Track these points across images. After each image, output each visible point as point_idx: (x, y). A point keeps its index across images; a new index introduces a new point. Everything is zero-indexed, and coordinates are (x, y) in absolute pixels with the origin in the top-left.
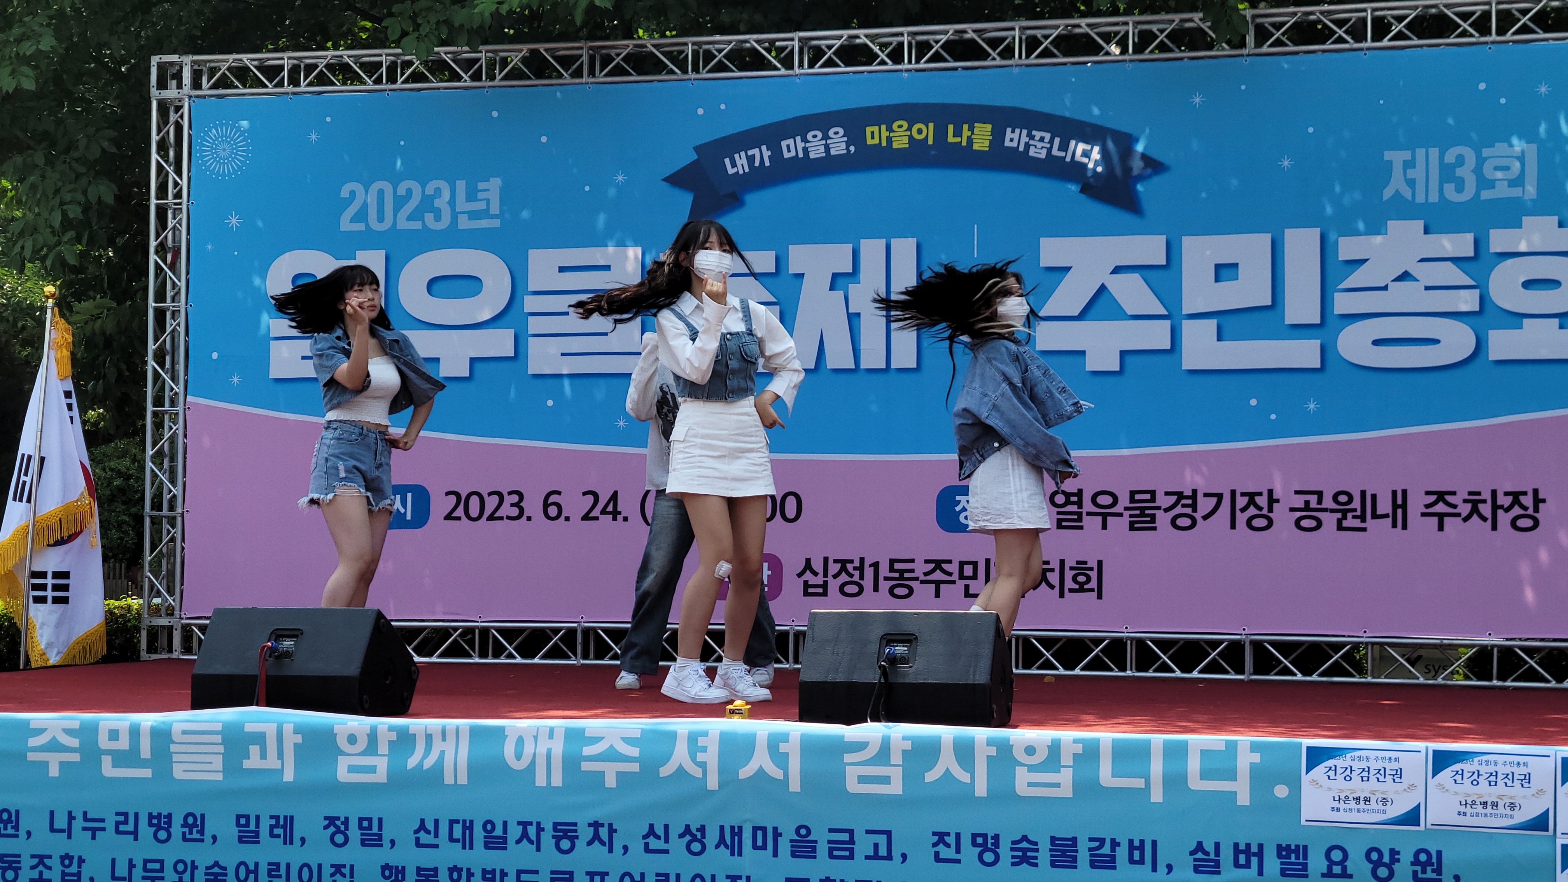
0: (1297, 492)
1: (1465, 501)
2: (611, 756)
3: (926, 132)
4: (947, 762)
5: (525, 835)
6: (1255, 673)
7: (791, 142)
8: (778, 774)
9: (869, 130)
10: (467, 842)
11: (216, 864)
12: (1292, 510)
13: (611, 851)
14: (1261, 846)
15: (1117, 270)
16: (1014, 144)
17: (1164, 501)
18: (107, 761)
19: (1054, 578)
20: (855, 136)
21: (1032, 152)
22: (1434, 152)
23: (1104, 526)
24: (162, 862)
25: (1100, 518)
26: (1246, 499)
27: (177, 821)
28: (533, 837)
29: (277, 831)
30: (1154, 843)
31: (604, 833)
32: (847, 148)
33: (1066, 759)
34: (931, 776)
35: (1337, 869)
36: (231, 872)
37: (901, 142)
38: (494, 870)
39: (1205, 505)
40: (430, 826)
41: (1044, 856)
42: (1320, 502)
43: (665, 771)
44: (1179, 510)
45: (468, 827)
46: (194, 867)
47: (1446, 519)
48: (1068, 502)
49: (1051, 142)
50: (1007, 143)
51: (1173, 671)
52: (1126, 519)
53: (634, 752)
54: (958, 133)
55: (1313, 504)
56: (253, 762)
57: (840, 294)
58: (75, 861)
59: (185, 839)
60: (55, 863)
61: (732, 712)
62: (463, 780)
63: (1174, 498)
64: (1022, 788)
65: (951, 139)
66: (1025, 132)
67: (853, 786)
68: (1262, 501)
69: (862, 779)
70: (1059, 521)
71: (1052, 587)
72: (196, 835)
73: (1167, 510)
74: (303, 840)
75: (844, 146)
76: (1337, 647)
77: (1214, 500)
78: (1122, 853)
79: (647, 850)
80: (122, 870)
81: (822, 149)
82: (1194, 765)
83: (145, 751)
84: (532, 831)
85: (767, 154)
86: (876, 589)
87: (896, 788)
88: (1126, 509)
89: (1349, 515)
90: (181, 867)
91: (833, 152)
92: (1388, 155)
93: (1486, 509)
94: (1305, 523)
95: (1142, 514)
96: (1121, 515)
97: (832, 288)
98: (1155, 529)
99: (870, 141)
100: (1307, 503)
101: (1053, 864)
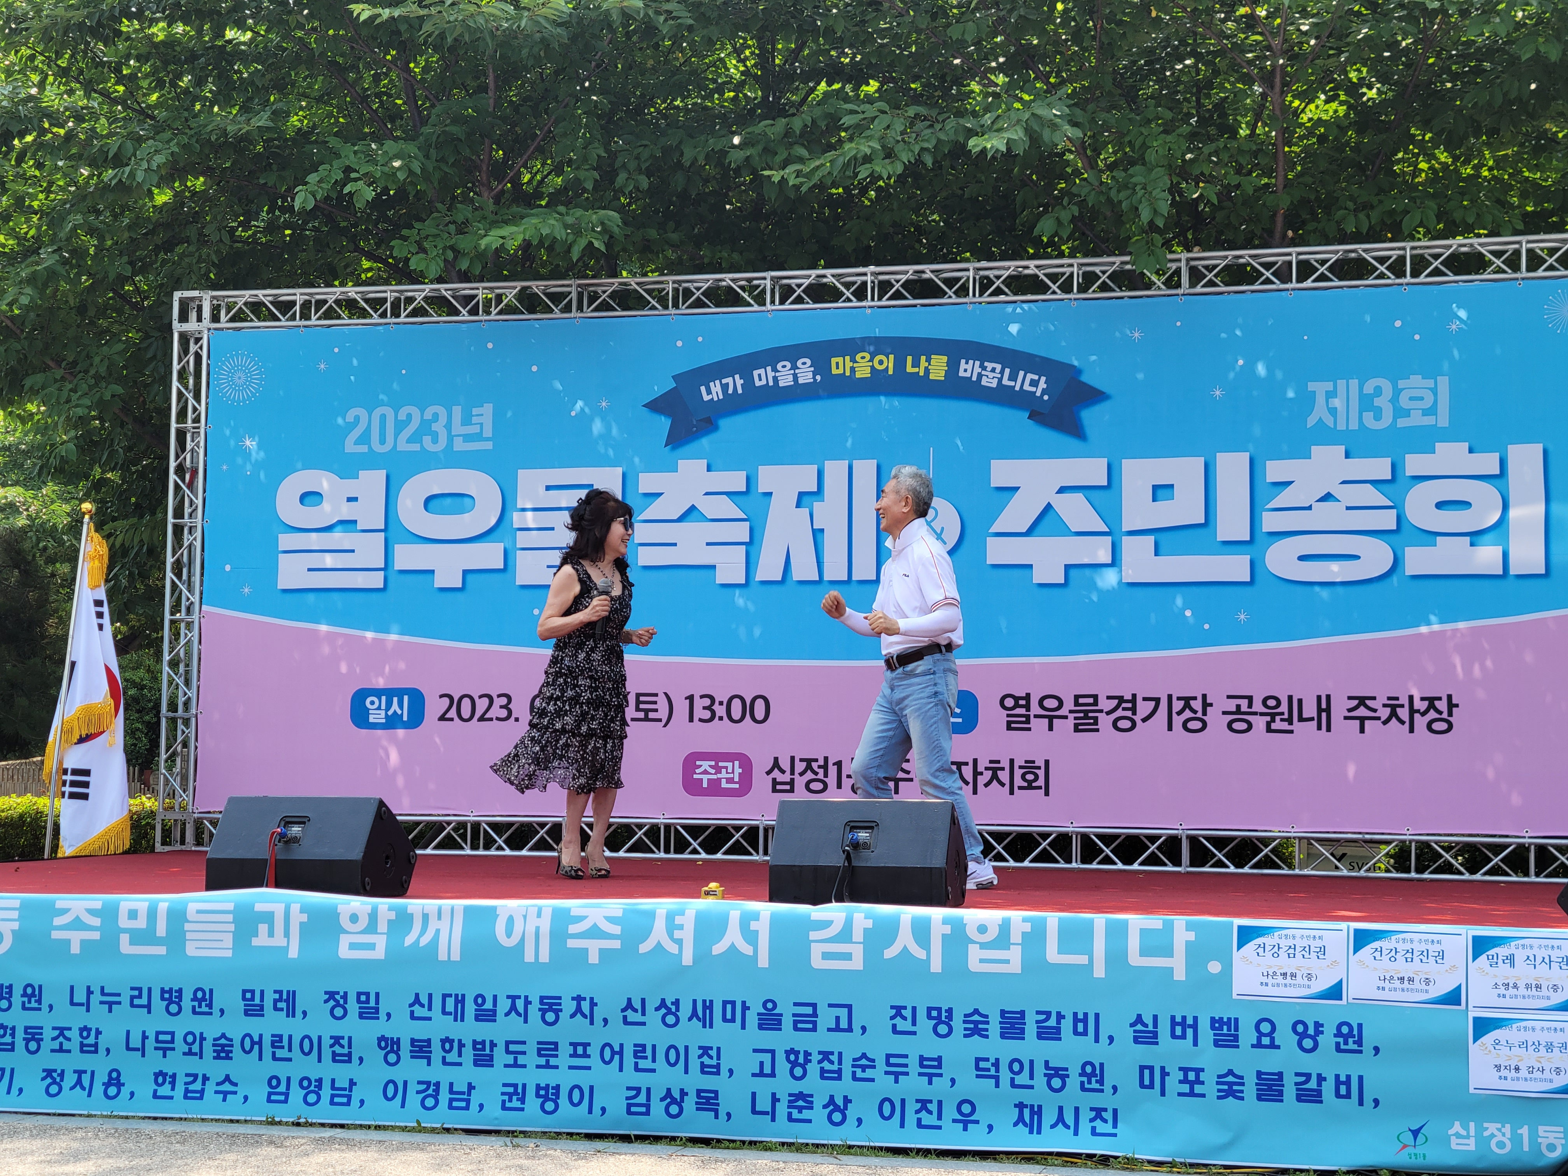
0: (1229, 697)
1: (1385, 706)
2: (595, 933)
3: (888, 363)
4: (905, 939)
5: (513, 1008)
6: (1192, 865)
7: (762, 371)
8: (748, 950)
9: (834, 360)
10: (459, 1015)
11: (223, 1036)
12: (1224, 713)
13: (592, 1023)
14: (1195, 1019)
15: (1062, 490)
16: (968, 374)
17: (1106, 705)
18: (124, 938)
19: (1004, 776)
20: (821, 366)
21: (984, 382)
22: (1354, 383)
23: (1051, 728)
24: (172, 1034)
25: (1047, 720)
26: (1182, 703)
27: (187, 996)
28: (521, 1009)
29: (280, 1005)
30: (1097, 1016)
31: (585, 1006)
32: (814, 378)
33: (1016, 937)
34: (890, 953)
35: (1266, 1041)
36: (237, 1043)
37: (863, 372)
38: (483, 1043)
39: (1143, 709)
40: (424, 1000)
41: (994, 1027)
42: (1250, 706)
43: (644, 948)
44: (1120, 713)
45: (460, 1001)
46: (203, 1039)
47: (1367, 722)
48: (1017, 705)
49: (1002, 372)
50: (962, 374)
51: (1114, 863)
52: (1071, 722)
53: (616, 930)
54: (916, 364)
55: (1244, 708)
56: (261, 940)
57: (805, 511)
58: (93, 1033)
59: (194, 1012)
60: (74, 1034)
61: (707, 893)
62: (456, 956)
63: (1116, 702)
64: (974, 964)
65: (910, 369)
66: (977, 363)
67: (817, 962)
68: (1197, 705)
69: (826, 956)
70: (1009, 723)
71: (1003, 785)
72: (204, 1009)
73: (1108, 713)
74: (305, 1013)
75: (811, 375)
76: (1266, 842)
77: (1153, 703)
78: (1067, 1025)
79: (626, 1022)
80: (136, 1042)
81: (791, 378)
82: (1134, 943)
83: (161, 930)
84: (520, 1004)
85: (740, 382)
86: (839, 786)
87: (857, 963)
88: (1071, 712)
89: (1278, 718)
90: (190, 1039)
91: (801, 381)
92: (1312, 386)
93: (1403, 713)
94: (1237, 726)
95: (1086, 717)
96: (1066, 717)
97: (798, 506)
98: (1097, 730)
99: (835, 371)
100: (1238, 707)
101: (1003, 1036)
